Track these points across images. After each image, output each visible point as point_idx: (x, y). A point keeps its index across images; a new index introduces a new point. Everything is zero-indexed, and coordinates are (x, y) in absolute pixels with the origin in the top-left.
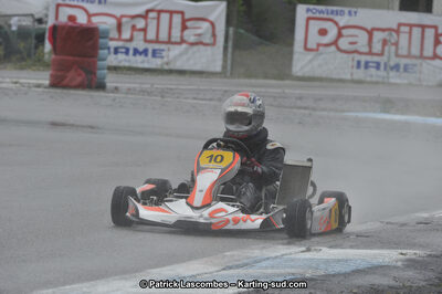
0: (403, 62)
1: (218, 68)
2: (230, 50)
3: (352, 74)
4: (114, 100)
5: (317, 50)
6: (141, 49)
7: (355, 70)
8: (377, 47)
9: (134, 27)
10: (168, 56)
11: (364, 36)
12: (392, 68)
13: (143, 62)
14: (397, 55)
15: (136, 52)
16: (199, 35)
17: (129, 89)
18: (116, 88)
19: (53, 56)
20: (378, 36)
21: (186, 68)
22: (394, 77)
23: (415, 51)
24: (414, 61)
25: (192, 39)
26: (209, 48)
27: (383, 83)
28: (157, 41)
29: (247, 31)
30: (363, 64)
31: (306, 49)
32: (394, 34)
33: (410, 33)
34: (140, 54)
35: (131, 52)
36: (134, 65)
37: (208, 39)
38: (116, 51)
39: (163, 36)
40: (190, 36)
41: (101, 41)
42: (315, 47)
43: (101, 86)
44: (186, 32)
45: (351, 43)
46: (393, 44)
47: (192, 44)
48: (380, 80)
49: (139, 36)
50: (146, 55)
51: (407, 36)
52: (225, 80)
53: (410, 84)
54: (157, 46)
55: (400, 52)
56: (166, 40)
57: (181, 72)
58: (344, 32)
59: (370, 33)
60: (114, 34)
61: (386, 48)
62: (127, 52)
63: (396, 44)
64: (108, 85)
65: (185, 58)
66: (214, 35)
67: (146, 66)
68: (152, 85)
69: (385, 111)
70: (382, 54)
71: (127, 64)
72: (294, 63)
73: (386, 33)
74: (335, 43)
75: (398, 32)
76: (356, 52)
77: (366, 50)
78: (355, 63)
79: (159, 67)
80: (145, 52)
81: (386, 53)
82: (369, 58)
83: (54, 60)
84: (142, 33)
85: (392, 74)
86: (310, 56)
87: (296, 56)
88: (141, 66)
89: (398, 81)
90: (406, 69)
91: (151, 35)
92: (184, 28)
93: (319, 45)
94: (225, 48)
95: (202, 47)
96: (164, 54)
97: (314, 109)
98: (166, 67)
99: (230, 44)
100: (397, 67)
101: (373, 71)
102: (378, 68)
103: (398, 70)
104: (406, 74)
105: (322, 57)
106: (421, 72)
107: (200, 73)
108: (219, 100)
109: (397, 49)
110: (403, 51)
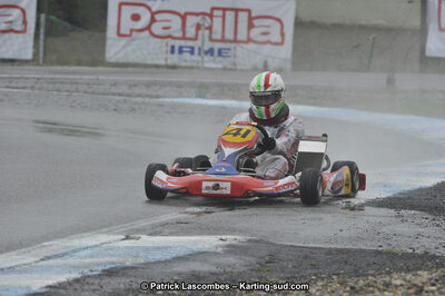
0: (217, 46)
2: (41, 36)
3: (166, 59)
5: (130, 35)
7: (169, 55)
8: (191, 32)
12: (206, 53)
14: (211, 39)
16: (10, 22)
22: (209, 62)
23: (229, 35)
24: (232, 46)
25: (2, 26)
26: (20, 35)
27: (198, 68)
29: (58, 18)
30: (177, 49)
31: (119, 35)
32: (208, 18)
33: (223, 17)
40: (1, 23)
45: (165, 28)
46: (207, 28)
47: (4, 32)
48: (195, 65)
51: (221, 19)
52: (38, 67)
53: (225, 69)
55: (214, 36)
58: (158, 17)
59: (183, 18)
61: (200, 32)
63: (210, 28)
66: (25, 23)
70: (196, 39)
72: (107, 49)
73: (200, 17)
74: (148, 28)
75: (211, 16)
76: (170, 37)
77: (180, 34)
78: (169, 49)
82: (182, 43)
85: (207, 58)
86: (124, 41)
87: (109, 42)
89: (213, 65)
90: (220, 53)
93: (132, 30)
94: (37, 35)
97: (128, 96)
99: (41, 31)
100: (211, 52)
101: (187, 56)
102: (192, 52)
103: (212, 55)
104: (220, 59)
105: (136, 42)
106: (235, 56)
107: (12, 61)
108: (33, 88)
109: (211, 33)
110: (217, 36)
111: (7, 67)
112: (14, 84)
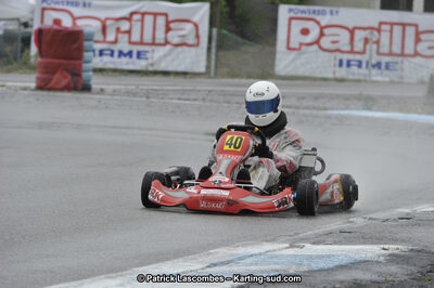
0: (384, 59)
2: (213, 50)
3: (334, 73)
4: (100, 101)
5: (299, 49)
6: (126, 51)
7: (337, 69)
8: (359, 46)
9: (118, 30)
10: (152, 57)
11: (345, 35)
12: (374, 66)
13: (127, 64)
14: (378, 53)
15: (121, 54)
16: (183, 36)
17: (114, 91)
18: (102, 90)
19: (39, 59)
20: (359, 35)
21: (170, 69)
22: (376, 75)
23: (396, 49)
24: (399, 59)
25: (176, 40)
26: (192, 49)
27: (365, 81)
28: (141, 43)
29: (230, 31)
30: (345, 62)
31: (289, 48)
32: (376, 33)
33: (391, 32)
34: (125, 55)
35: (116, 54)
36: (119, 67)
37: (191, 40)
38: (101, 53)
39: (148, 37)
40: (174, 37)
42: (297, 46)
43: (87, 88)
44: (170, 34)
45: (333, 42)
46: (375, 43)
47: (177, 45)
48: (362, 78)
49: (124, 38)
50: (131, 57)
51: (388, 34)
52: (209, 80)
53: (392, 82)
54: (141, 48)
55: (382, 51)
56: (150, 41)
57: (166, 73)
58: (326, 31)
59: (352, 32)
60: (99, 36)
61: (368, 47)
62: (112, 55)
63: (378, 42)
64: (94, 86)
65: (169, 59)
66: (198, 36)
67: (131, 67)
68: (138, 86)
70: (363, 52)
71: (111, 66)
72: (277, 62)
73: (368, 31)
74: (317, 42)
75: (379, 30)
76: (338, 50)
77: (348, 48)
78: (337, 62)
79: (144, 69)
80: (130, 54)
81: (368, 52)
82: (351, 57)
83: (40, 63)
84: (126, 36)
85: (374, 71)
86: (295, 52)
87: (278, 56)
88: (125, 67)
89: (379, 78)
90: (387, 67)
91: (136, 37)
92: (168, 29)
93: (301, 44)
94: (209, 49)
95: (186, 49)
96: (149, 55)
97: (297, 108)
98: (151, 69)
99: (214, 44)
100: (378, 65)
101: (354, 69)
102: (360, 65)
103: (380, 68)
104: (386, 72)
105: (305, 56)
106: (402, 70)
107: (184, 74)
108: (204, 99)
109: (378, 47)
110: (385, 49)
111: (180, 80)
112: (186, 96)
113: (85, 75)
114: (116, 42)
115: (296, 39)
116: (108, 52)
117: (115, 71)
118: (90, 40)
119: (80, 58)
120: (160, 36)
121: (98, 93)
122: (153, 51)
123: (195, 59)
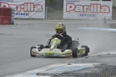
0: (92, 14)
1: (44, 17)
2: (46, 13)
3: (79, 18)
4: (16, 27)
5: (69, 12)
7: (80, 17)
8: (85, 10)
9: (21, 8)
12: (89, 16)
13: (24, 17)
14: (91, 12)
15: (22, 14)
16: (38, 9)
17: (20, 24)
18: (17, 24)
20: (85, 7)
21: (35, 18)
22: (90, 18)
23: (95, 11)
24: (96, 14)
26: (41, 12)
27: (87, 20)
28: (27, 11)
29: (51, 7)
30: (82, 15)
31: (67, 11)
34: (23, 15)
35: (20, 14)
36: (21, 18)
37: (40, 10)
38: (16, 14)
39: (29, 10)
40: (36, 9)
41: (12, 12)
42: (69, 11)
43: (13, 24)
44: (35, 8)
45: (78, 10)
46: (89, 9)
51: (93, 7)
52: (46, 20)
53: (94, 20)
54: (27, 12)
56: (29, 11)
57: (34, 19)
60: (16, 10)
61: (88, 10)
62: (19, 14)
63: (90, 9)
64: (15, 23)
65: (35, 15)
66: (42, 9)
67: (25, 18)
68: (26, 23)
69: (88, 27)
70: (86, 12)
71: (19, 18)
74: (74, 10)
75: (90, 6)
76: (80, 12)
77: (82, 11)
78: (80, 15)
79: (28, 18)
80: (24, 14)
81: (88, 12)
82: (83, 13)
84: (23, 9)
87: (64, 14)
88: (23, 18)
89: (91, 19)
91: (26, 9)
92: (34, 7)
93: (70, 10)
94: (45, 12)
95: (39, 12)
96: (29, 14)
97: (69, 27)
98: (30, 18)
99: (47, 11)
100: (91, 15)
101: (84, 16)
102: (86, 15)
104: (93, 17)
105: (71, 13)
106: (97, 16)
107: (39, 19)
108: (44, 26)
109: (90, 10)
110: (92, 11)
111: (38, 21)
112: (39, 25)
113: (12, 20)
114: (20, 11)
115: (69, 9)
116: (18, 14)
117: (20, 19)
118: (13, 11)
119: (11, 15)
120: (32, 9)
121: (16, 25)
122: (30, 13)
123: (42, 15)
